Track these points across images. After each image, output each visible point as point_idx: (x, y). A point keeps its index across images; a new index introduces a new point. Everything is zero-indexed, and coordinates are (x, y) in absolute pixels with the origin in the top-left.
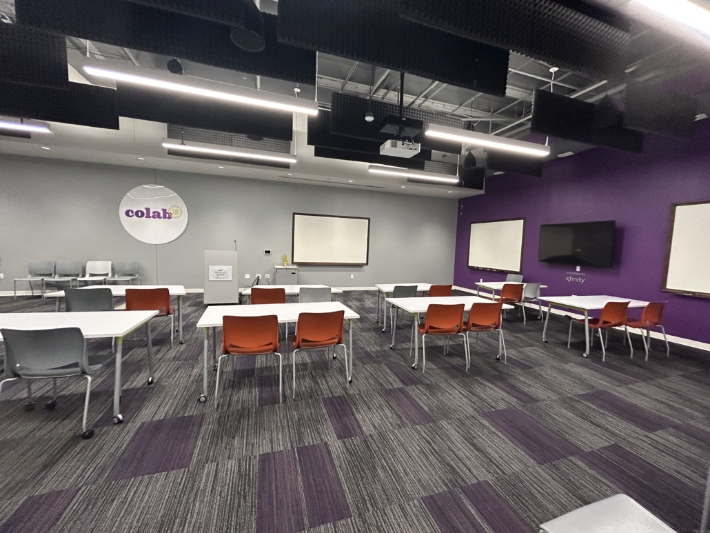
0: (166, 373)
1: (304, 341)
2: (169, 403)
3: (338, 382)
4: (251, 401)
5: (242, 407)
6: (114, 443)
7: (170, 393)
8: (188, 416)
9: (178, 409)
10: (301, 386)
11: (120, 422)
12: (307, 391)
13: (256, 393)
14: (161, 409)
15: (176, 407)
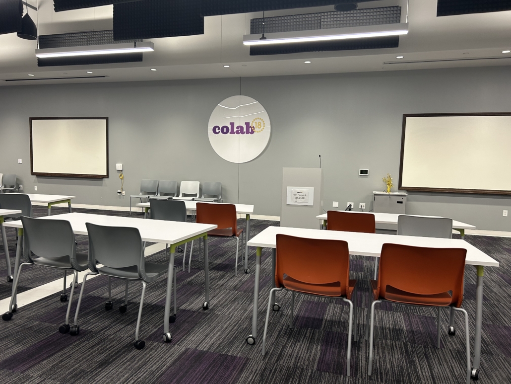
0: (223, 302)
1: (390, 289)
2: (217, 335)
3: (452, 372)
4: (308, 360)
5: (294, 364)
6: (158, 361)
7: (220, 325)
8: (231, 356)
9: (224, 344)
10: (385, 361)
11: (168, 341)
12: (393, 370)
13: (316, 351)
14: (208, 339)
15: (222, 342)
